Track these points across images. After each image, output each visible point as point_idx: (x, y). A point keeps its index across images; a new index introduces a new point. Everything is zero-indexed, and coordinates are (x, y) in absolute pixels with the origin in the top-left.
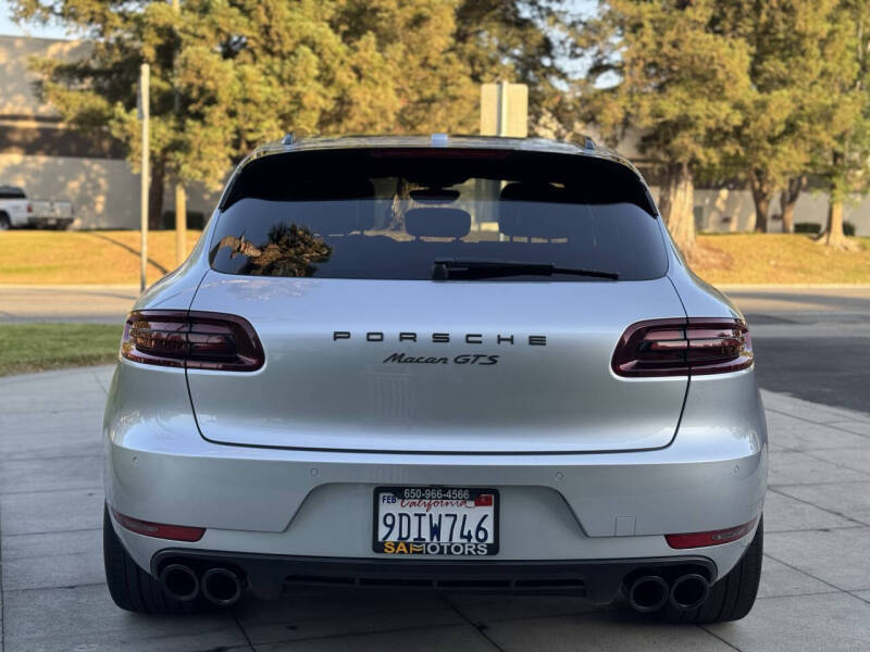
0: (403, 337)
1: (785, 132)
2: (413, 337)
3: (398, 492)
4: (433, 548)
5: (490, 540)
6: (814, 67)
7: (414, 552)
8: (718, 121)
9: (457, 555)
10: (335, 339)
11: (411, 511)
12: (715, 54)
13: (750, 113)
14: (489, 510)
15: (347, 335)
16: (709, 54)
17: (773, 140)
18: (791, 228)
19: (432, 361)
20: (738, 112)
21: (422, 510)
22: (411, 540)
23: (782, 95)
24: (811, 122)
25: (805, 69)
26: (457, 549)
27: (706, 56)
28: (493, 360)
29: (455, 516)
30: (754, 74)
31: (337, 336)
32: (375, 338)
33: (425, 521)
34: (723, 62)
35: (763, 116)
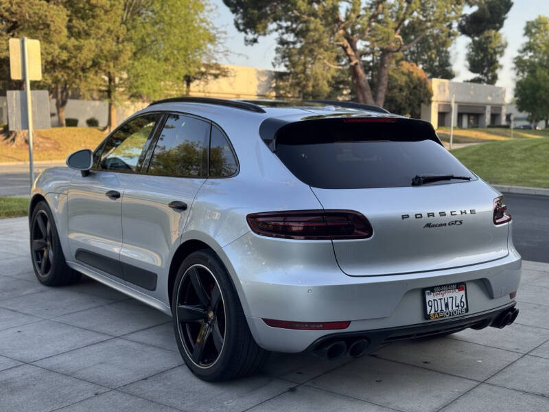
0: (429, 215)
1: (92, 66)
2: (433, 215)
3: (432, 289)
4: (447, 314)
5: (465, 307)
6: (103, 27)
7: (441, 317)
8: (53, 57)
9: (456, 315)
10: (403, 218)
11: (437, 298)
12: (47, 13)
13: (71, 53)
14: (463, 293)
15: (408, 216)
16: (44, 14)
17: (83, 70)
18: (64, 122)
19: (441, 225)
20: (64, 51)
21: (440, 297)
22: (439, 312)
23: (91, 43)
24: (107, 61)
25: (99, 28)
26: (455, 312)
27: (42, 15)
28: (461, 222)
29: (452, 297)
30: (69, 28)
31: (403, 217)
32: (419, 216)
33: (443, 301)
34: (53, 19)
35: (79, 55)
